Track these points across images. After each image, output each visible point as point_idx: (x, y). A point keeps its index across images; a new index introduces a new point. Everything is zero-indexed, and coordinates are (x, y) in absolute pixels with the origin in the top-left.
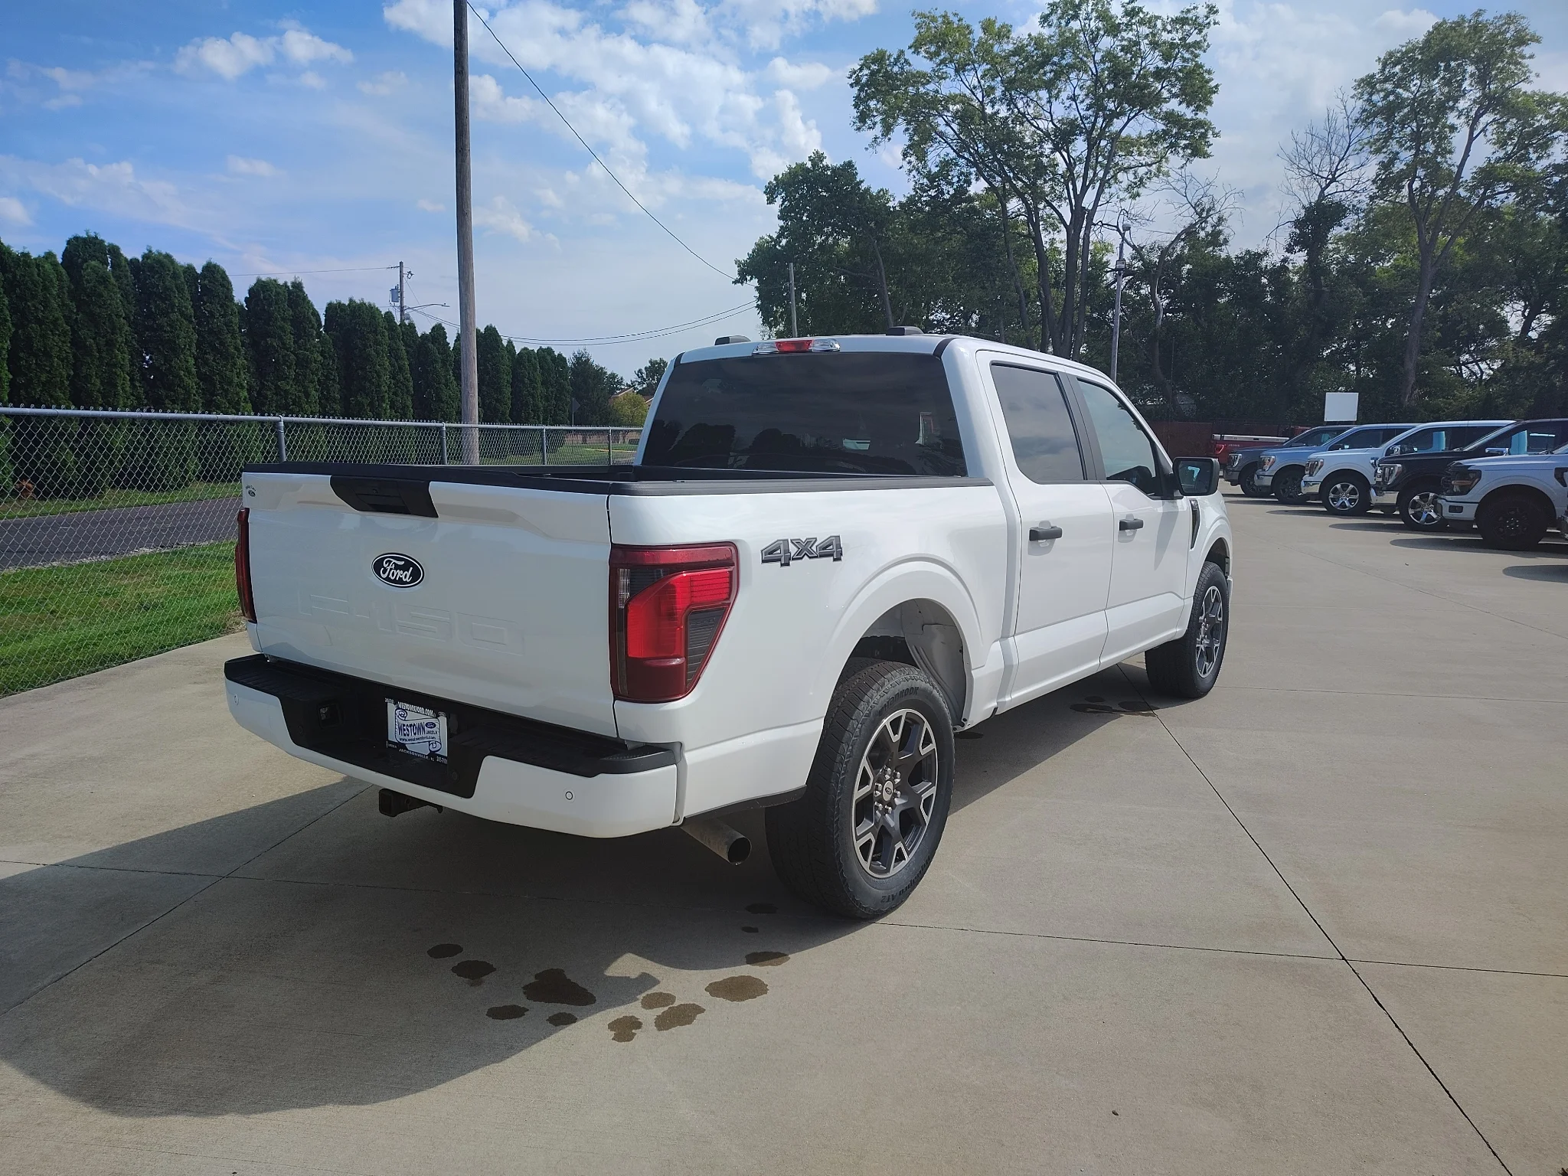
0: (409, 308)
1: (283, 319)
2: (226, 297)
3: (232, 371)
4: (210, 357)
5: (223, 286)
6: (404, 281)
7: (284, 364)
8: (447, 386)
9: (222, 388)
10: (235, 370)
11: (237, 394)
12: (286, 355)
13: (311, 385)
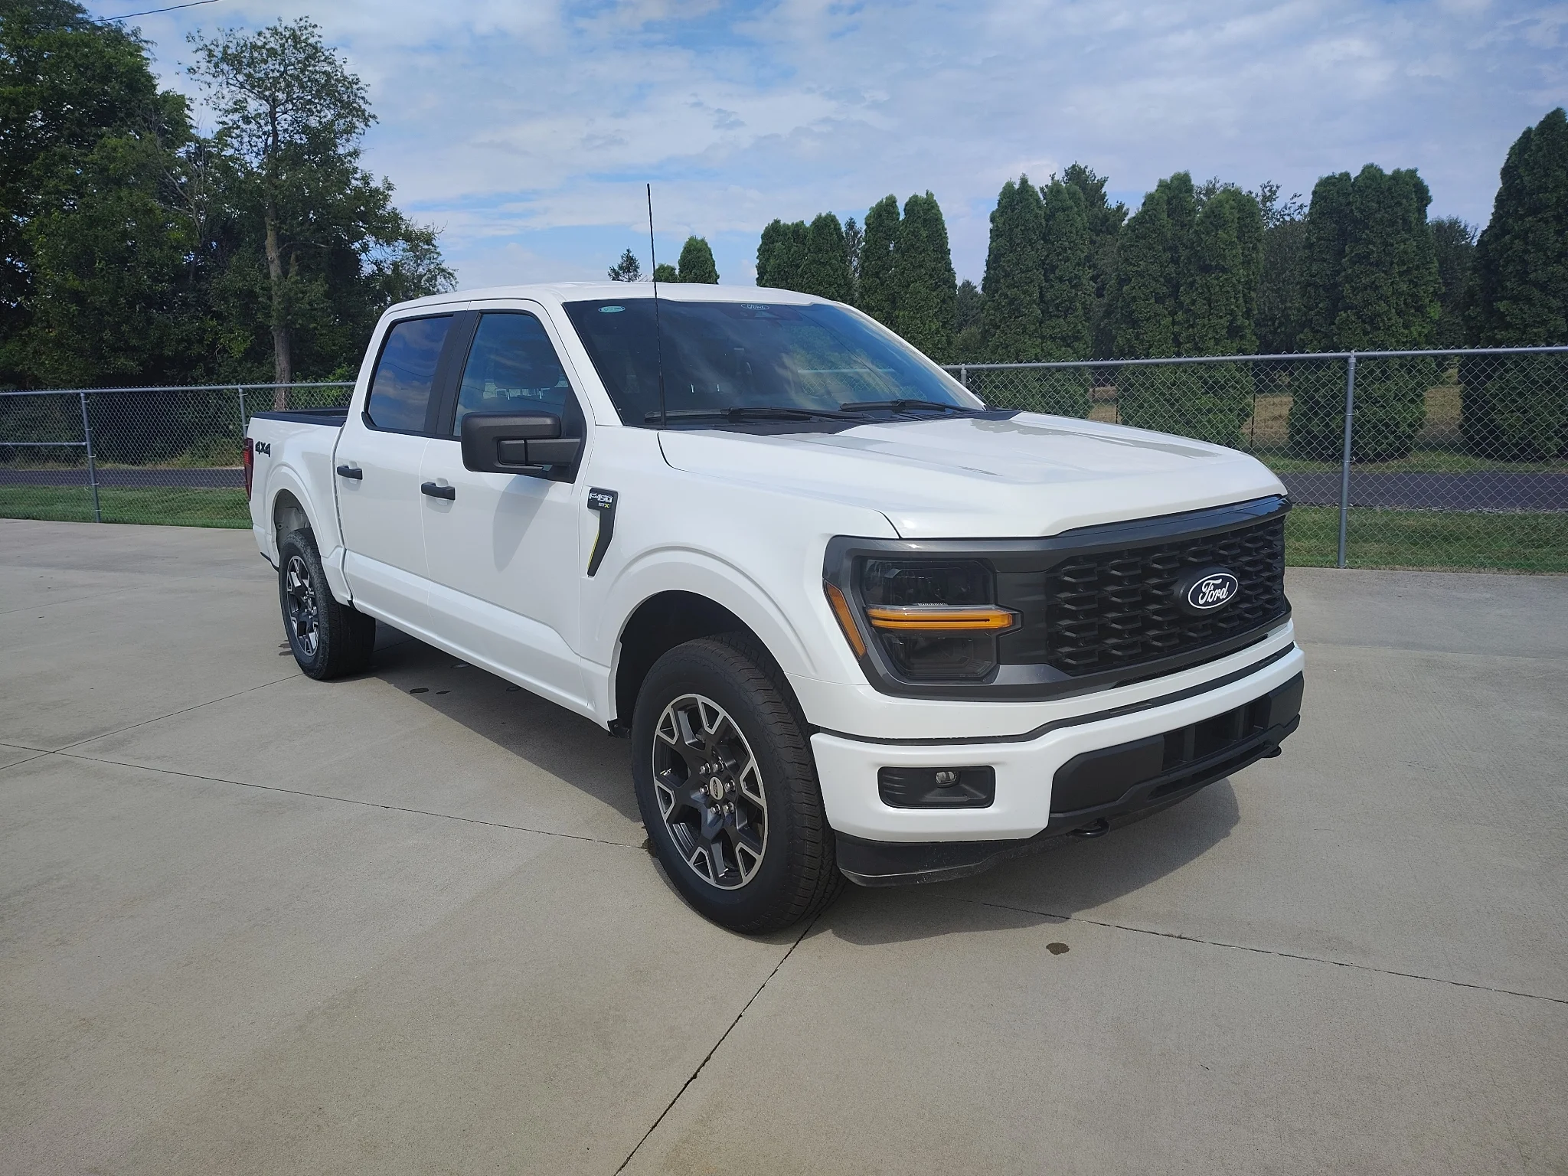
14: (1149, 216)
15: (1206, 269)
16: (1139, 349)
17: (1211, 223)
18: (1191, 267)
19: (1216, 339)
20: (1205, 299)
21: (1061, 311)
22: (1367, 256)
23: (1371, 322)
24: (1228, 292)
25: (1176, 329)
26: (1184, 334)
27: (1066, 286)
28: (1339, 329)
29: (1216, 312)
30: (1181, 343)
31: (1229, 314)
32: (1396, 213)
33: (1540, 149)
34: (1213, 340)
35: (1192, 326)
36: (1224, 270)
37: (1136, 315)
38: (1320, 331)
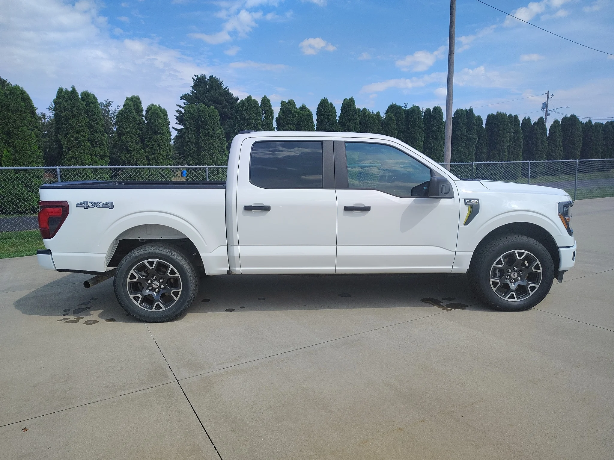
0: (550, 110)
1: (463, 124)
2: (439, 118)
3: (439, 145)
4: (431, 141)
5: (439, 114)
6: (549, 99)
7: (461, 141)
8: (541, 143)
9: (434, 152)
10: (440, 145)
11: (440, 153)
12: (462, 137)
13: (471, 148)
14: (128, 110)
15: (156, 133)
16: (132, 162)
17: (155, 116)
18: (149, 132)
19: (163, 159)
20: (157, 144)
21: (98, 144)
22: (208, 134)
23: (212, 156)
24: (165, 142)
25: (147, 154)
26: (151, 157)
27: (99, 134)
28: (202, 157)
29: (162, 149)
30: (150, 160)
31: (166, 150)
32: (215, 121)
33: (248, 107)
34: (162, 159)
35: (153, 154)
36: (162, 134)
37: (129, 148)
38: (194, 158)
